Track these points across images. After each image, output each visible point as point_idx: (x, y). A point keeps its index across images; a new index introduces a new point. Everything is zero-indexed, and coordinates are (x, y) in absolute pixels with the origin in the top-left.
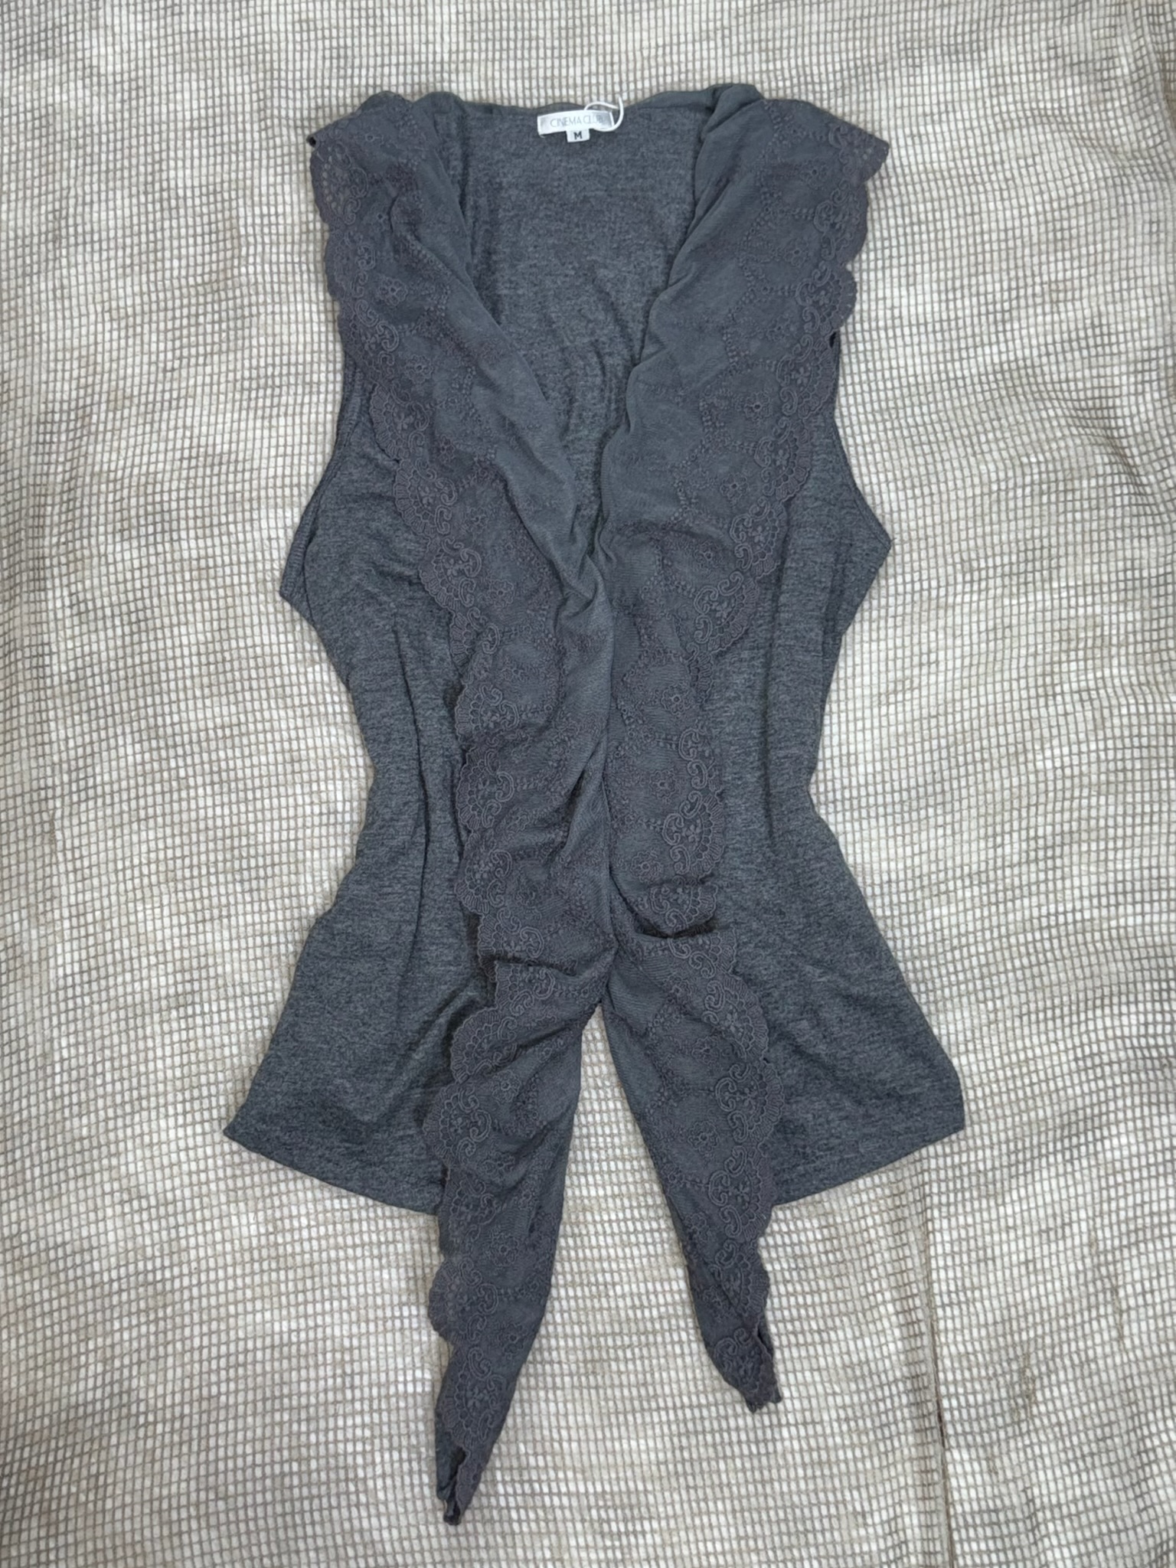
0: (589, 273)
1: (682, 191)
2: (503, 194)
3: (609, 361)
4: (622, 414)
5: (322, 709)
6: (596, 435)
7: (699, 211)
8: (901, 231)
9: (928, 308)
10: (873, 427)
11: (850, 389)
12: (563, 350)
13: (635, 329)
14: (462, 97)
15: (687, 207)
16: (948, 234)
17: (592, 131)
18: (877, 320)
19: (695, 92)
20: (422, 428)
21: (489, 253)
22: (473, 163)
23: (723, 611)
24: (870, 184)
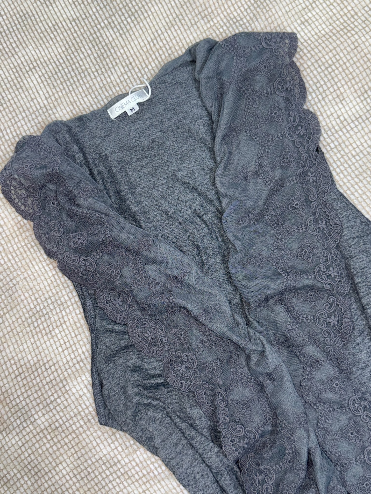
0: (174, 178)
1: (199, 111)
2: (110, 159)
3: (206, 218)
4: (226, 241)
5: (152, 474)
6: (219, 259)
7: (215, 118)
8: (322, 74)
9: (357, 107)
10: (361, 184)
11: (338, 170)
12: (180, 223)
13: (211, 195)
14: (64, 119)
15: (207, 118)
16: (348, 64)
17: (139, 104)
18: (334, 127)
19: (180, 57)
20: (130, 300)
21: (118, 192)
22: (87, 151)
23: (333, 320)
24: (294, 59)
